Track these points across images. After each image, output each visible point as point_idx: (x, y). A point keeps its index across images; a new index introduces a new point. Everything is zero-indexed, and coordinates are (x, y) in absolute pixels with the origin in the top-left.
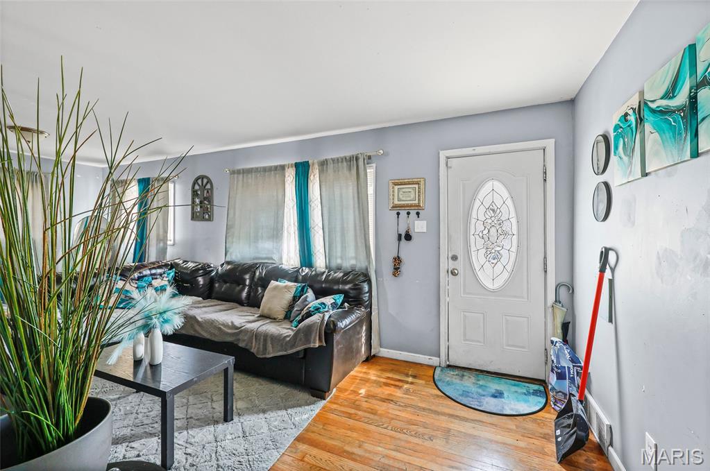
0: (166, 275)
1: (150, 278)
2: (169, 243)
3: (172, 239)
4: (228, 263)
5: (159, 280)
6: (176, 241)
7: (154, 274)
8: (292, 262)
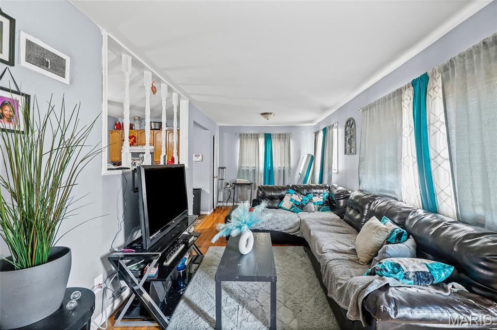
0: (322, 194)
1: (312, 195)
2: (333, 171)
3: (336, 169)
4: (361, 191)
5: (317, 197)
6: (339, 171)
7: (316, 193)
8: (413, 201)
